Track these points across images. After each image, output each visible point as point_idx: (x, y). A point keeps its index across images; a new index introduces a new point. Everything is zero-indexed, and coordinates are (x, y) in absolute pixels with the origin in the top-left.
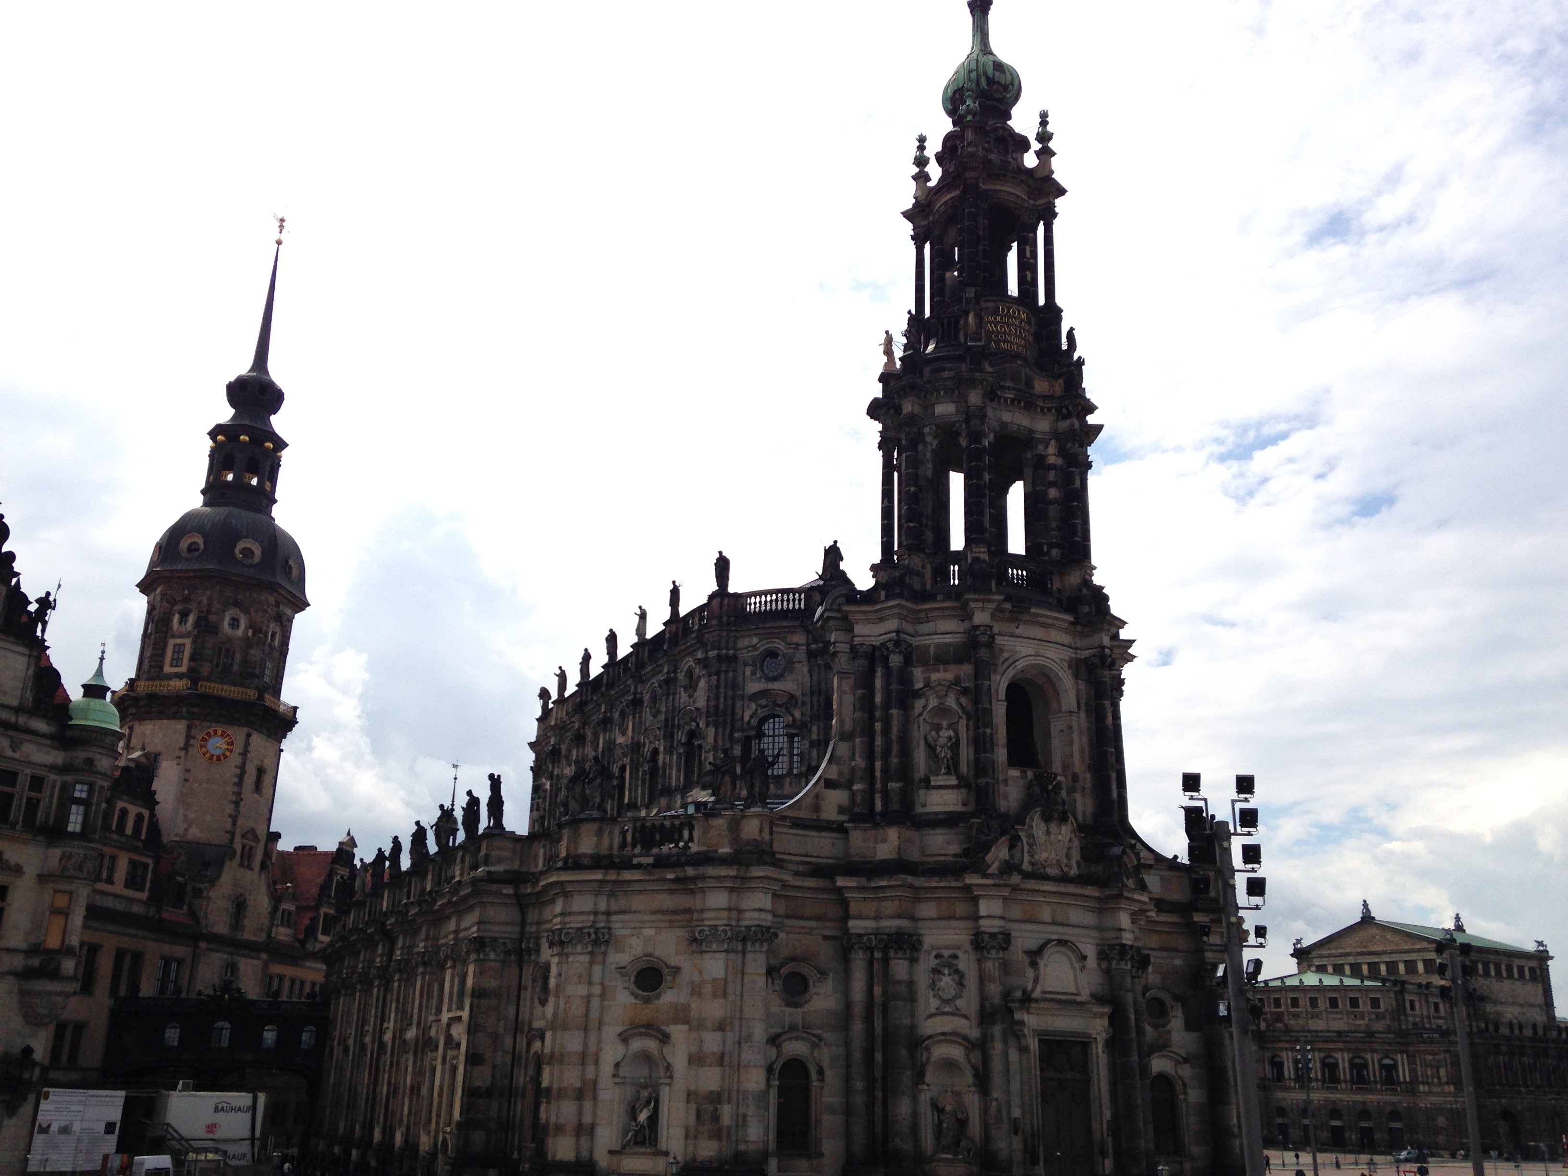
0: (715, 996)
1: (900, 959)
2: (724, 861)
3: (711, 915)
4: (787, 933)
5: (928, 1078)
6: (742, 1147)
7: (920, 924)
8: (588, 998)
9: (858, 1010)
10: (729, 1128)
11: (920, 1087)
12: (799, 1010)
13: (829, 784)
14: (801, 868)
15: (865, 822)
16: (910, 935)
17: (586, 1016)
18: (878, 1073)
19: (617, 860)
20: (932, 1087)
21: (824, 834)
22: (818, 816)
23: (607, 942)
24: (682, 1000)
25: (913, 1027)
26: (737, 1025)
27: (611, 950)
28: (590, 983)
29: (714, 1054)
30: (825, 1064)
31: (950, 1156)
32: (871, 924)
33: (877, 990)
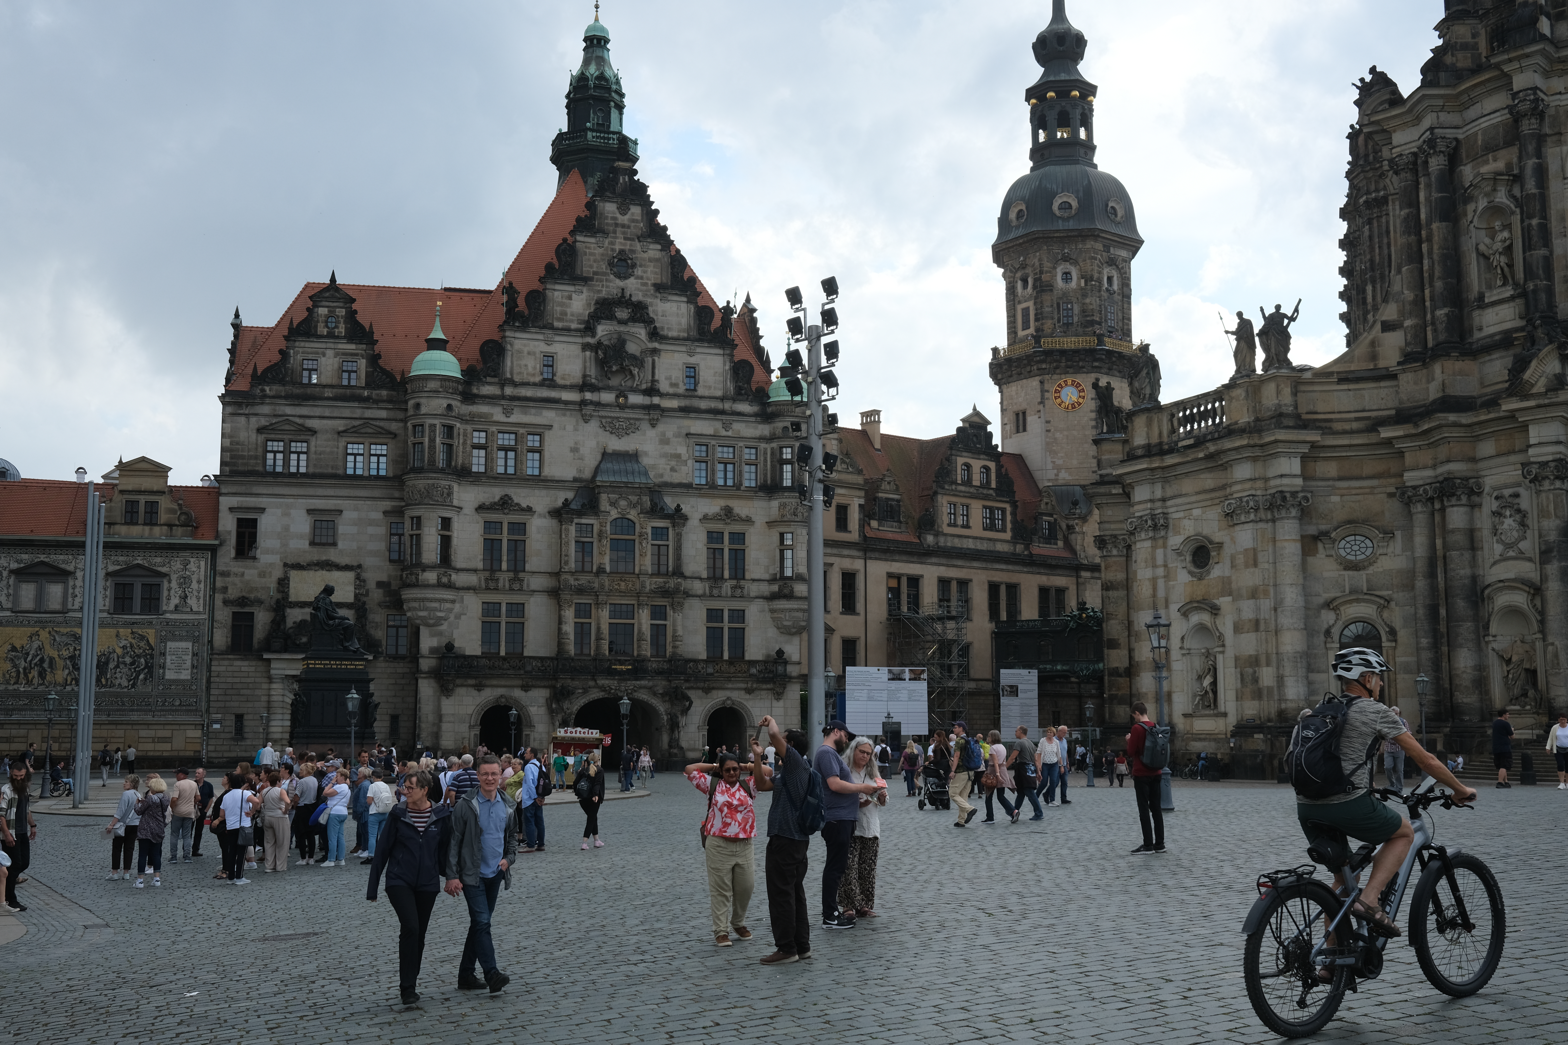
0: (1247, 566)
1: (1453, 506)
2: (1242, 431)
3: (1238, 487)
4: (1342, 496)
5: (1493, 629)
6: (1283, 706)
7: (1481, 465)
8: (1154, 581)
9: (1421, 566)
10: (1270, 689)
11: (1487, 639)
12: (1363, 574)
13: (1387, 327)
14: (1355, 425)
15: (1416, 361)
16: (1467, 479)
17: (1154, 596)
18: (1443, 628)
19: (1166, 447)
20: (1499, 638)
21: (1383, 384)
22: (1375, 365)
23: (1166, 527)
24: (1227, 573)
25: (1474, 579)
26: (1272, 590)
27: (1170, 534)
28: (1155, 566)
29: (1250, 620)
30: (1397, 624)
31: (1517, 707)
32: (1429, 473)
33: (1439, 542)
